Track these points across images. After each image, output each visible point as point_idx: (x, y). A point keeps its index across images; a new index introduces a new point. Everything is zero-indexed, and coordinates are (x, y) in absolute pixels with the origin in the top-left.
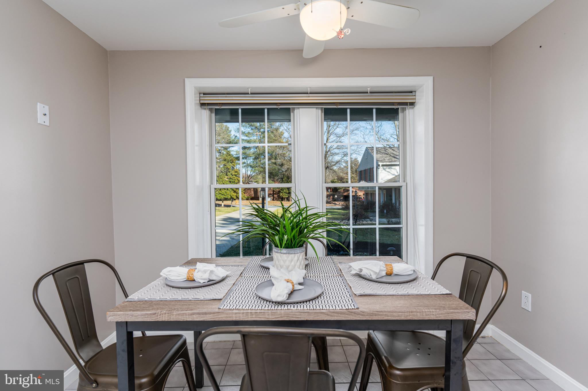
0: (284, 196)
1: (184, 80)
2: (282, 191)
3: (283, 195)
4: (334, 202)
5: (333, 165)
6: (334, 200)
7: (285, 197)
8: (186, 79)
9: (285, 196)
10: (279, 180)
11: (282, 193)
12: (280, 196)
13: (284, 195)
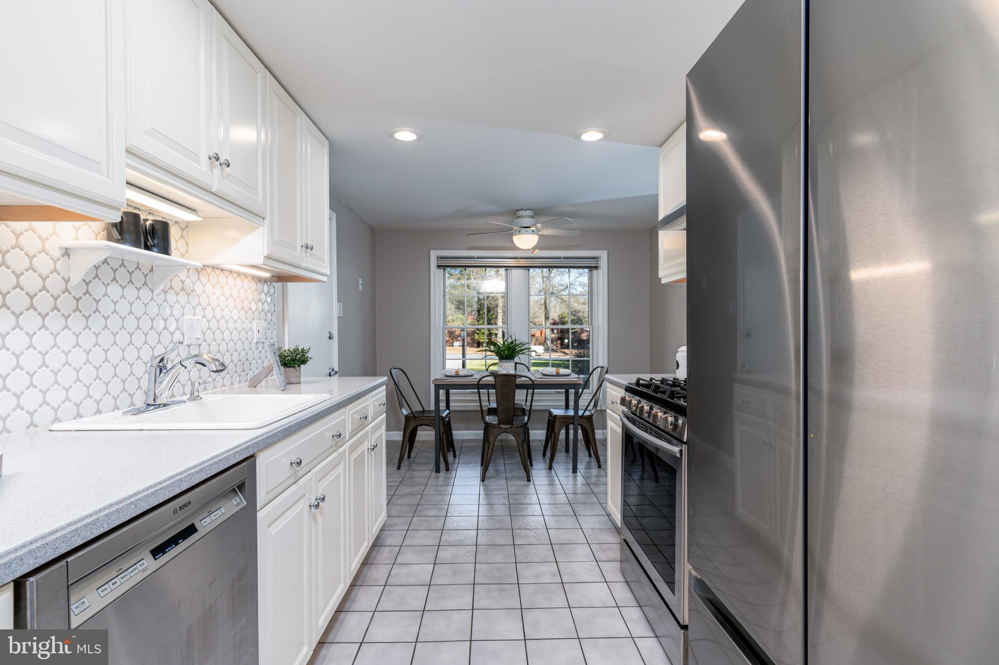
0: (481, 339)
1: (429, 251)
2: (478, 332)
3: (479, 337)
4: (562, 350)
5: (562, 291)
6: (564, 346)
7: (483, 341)
8: (431, 251)
9: (483, 339)
10: (473, 314)
11: (478, 334)
12: (474, 338)
13: (481, 337)
